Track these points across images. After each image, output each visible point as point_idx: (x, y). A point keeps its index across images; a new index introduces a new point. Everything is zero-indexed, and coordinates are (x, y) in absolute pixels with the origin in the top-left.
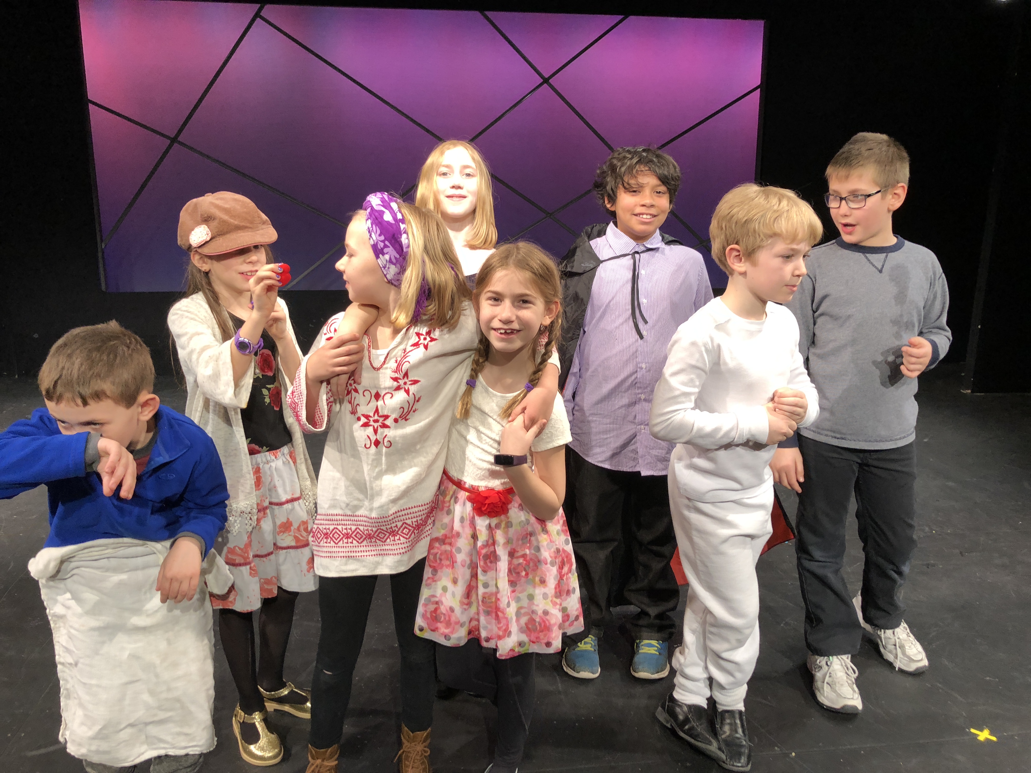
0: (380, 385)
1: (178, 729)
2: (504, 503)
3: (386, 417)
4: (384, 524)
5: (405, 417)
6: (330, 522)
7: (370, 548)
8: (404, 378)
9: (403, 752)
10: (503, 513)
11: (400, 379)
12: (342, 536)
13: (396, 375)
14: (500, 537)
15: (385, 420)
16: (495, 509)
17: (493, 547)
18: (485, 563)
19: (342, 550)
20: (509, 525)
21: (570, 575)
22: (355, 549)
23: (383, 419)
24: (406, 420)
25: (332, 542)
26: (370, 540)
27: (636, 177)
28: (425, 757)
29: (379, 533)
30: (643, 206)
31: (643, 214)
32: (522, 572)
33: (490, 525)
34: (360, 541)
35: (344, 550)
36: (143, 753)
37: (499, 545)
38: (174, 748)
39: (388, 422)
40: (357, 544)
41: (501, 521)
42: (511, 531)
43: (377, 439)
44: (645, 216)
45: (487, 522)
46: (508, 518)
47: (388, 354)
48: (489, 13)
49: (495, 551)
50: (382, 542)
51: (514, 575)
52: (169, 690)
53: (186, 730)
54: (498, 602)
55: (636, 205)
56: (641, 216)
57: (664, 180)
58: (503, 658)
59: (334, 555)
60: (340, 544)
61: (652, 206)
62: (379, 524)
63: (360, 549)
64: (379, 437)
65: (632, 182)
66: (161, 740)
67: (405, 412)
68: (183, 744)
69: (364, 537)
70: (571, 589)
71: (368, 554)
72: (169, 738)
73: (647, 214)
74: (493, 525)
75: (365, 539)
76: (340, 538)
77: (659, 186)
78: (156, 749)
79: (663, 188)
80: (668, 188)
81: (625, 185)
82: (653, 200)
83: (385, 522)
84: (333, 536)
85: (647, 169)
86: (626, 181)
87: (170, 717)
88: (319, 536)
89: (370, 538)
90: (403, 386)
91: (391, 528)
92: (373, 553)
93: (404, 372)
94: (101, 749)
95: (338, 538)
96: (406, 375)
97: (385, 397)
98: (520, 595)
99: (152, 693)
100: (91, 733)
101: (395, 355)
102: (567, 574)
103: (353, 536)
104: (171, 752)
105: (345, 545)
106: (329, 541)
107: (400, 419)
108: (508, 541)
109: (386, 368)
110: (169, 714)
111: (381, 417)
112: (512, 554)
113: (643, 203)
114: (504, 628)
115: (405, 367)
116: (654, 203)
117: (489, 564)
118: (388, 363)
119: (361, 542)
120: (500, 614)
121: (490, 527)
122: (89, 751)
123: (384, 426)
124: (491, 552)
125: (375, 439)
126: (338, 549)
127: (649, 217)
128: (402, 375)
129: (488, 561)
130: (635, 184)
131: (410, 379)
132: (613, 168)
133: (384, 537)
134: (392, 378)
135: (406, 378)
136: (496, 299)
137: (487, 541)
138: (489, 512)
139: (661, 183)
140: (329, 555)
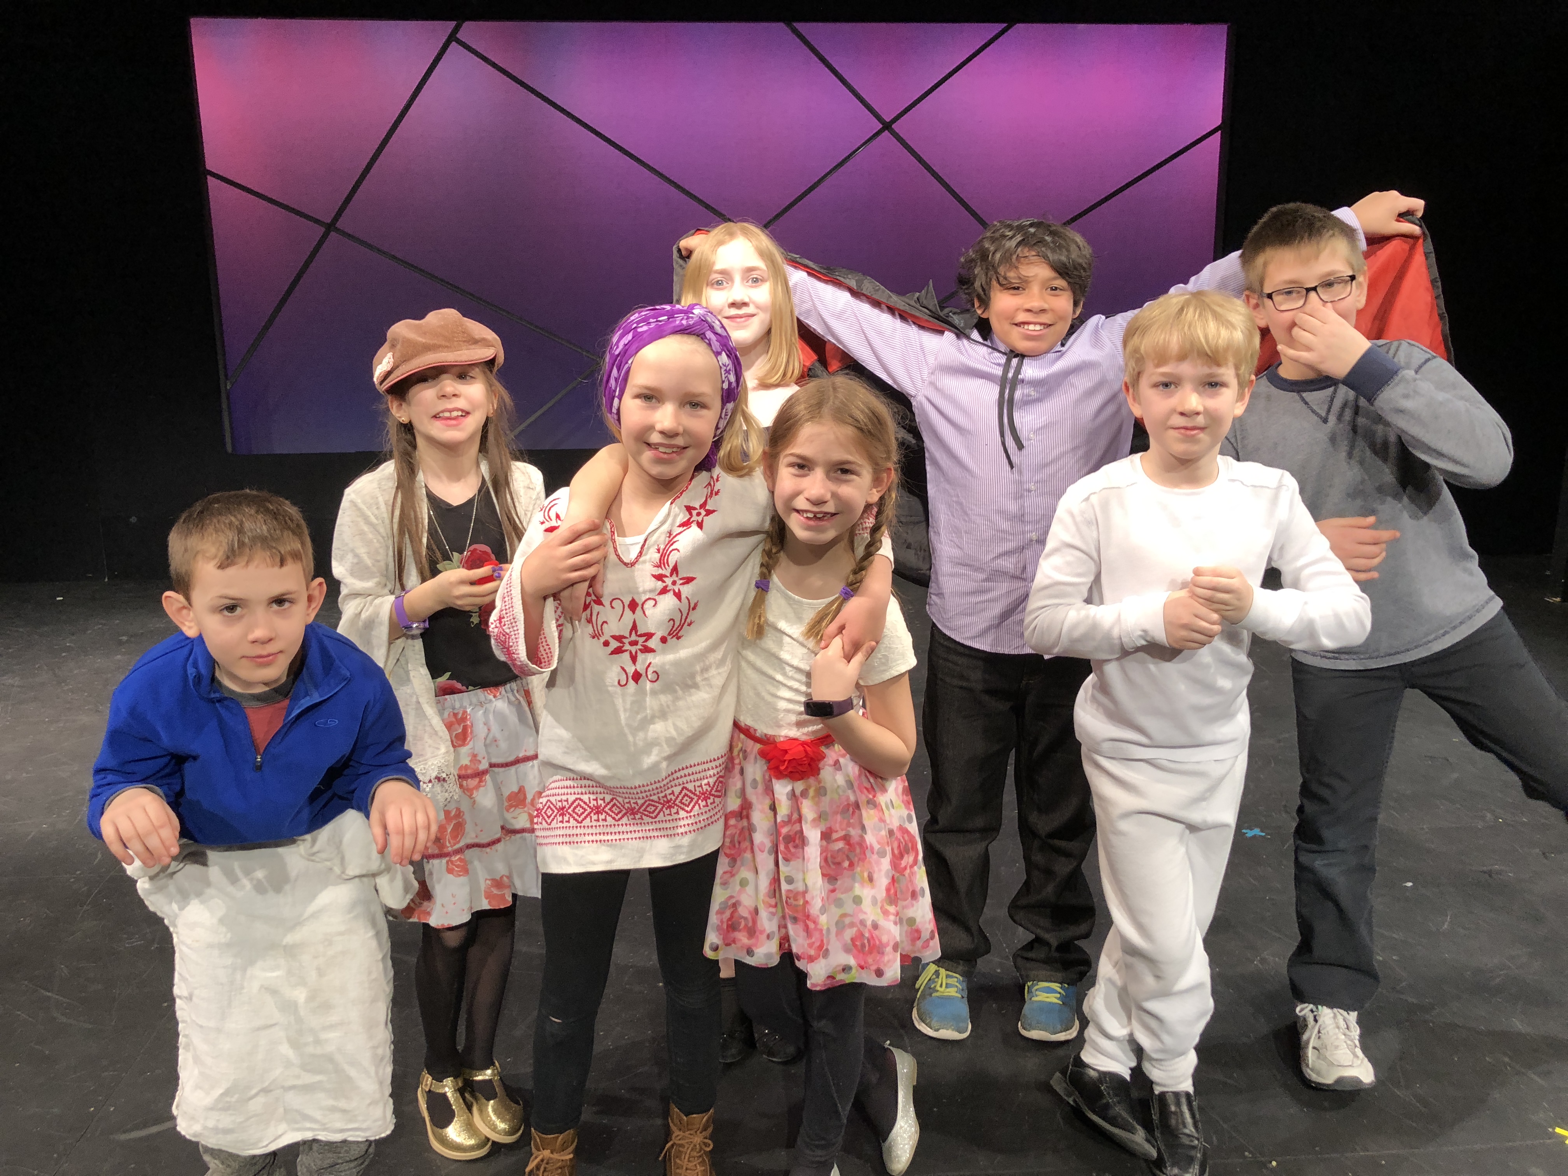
0: (637, 588)
1: (331, 1102)
2: (812, 759)
3: (649, 636)
4: (656, 792)
5: (677, 634)
6: (569, 791)
7: (632, 828)
8: (671, 575)
9: (672, 1146)
10: (813, 775)
11: (667, 577)
12: (589, 810)
13: (660, 571)
14: (808, 810)
15: (646, 641)
16: (800, 768)
17: (798, 824)
18: (787, 847)
19: (590, 831)
20: (821, 791)
21: (915, 868)
22: (609, 830)
23: (644, 639)
24: (678, 638)
25: (571, 820)
26: (632, 817)
27: (1017, 268)
28: (705, 1152)
29: (648, 806)
30: (1029, 311)
31: (1028, 323)
32: (843, 861)
33: (793, 790)
34: (617, 818)
35: (594, 831)
36: (280, 1136)
37: (806, 822)
38: (324, 1130)
39: (651, 644)
40: (613, 822)
41: (809, 787)
42: (826, 800)
43: (636, 670)
44: (1031, 327)
45: (789, 788)
46: (820, 782)
47: (645, 541)
48: (798, 26)
49: (801, 831)
50: (652, 818)
51: (833, 867)
52: (318, 1042)
53: (342, 1104)
54: (808, 906)
55: (1017, 310)
56: (1026, 327)
57: (1062, 270)
58: (818, 989)
59: (575, 839)
60: (587, 822)
61: (1043, 311)
62: (648, 794)
63: (617, 829)
64: (640, 667)
65: (1011, 274)
66: (306, 1117)
67: (676, 627)
68: (339, 1125)
69: (624, 811)
70: (918, 889)
71: (629, 836)
72: (318, 1115)
73: (1035, 324)
74: (798, 792)
75: (625, 814)
76: (586, 813)
77: (1055, 279)
78: (298, 1130)
79: (1061, 283)
80: (1069, 283)
81: (1001, 279)
82: (1046, 302)
83: (657, 788)
84: (573, 811)
85: (1034, 253)
86: (1003, 274)
87: (320, 1082)
88: (549, 812)
89: (633, 814)
90: (670, 587)
91: (666, 796)
92: (637, 835)
93: (671, 567)
94: (221, 1126)
95: (583, 813)
96: (675, 570)
97: (646, 606)
98: (842, 896)
99: (295, 1044)
100: (208, 1101)
101: (656, 542)
102: (912, 867)
103: (607, 809)
104: (323, 1136)
105: (594, 823)
106: (566, 818)
107: (669, 638)
108: (821, 817)
109: (644, 562)
110: (318, 1078)
111: (641, 636)
112: (826, 836)
113: (1027, 306)
114: (818, 944)
115: (673, 559)
116: (1046, 306)
117: (793, 850)
118: (646, 554)
119: (619, 820)
120: (811, 926)
121: (793, 795)
122: (205, 1128)
123: (647, 650)
124: (796, 833)
125: (633, 670)
126: (582, 831)
127: (1038, 327)
128: (669, 569)
129: (790, 845)
130: (1014, 278)
131: (680, 576)
132: (984, 256)
133: (654, 811)
134: (654, 576)
135: (675, 575)
136: (801, 467)
137: (790, 816)
138: (791, 772)
139: (1056, 275)
140: (568, 839)
